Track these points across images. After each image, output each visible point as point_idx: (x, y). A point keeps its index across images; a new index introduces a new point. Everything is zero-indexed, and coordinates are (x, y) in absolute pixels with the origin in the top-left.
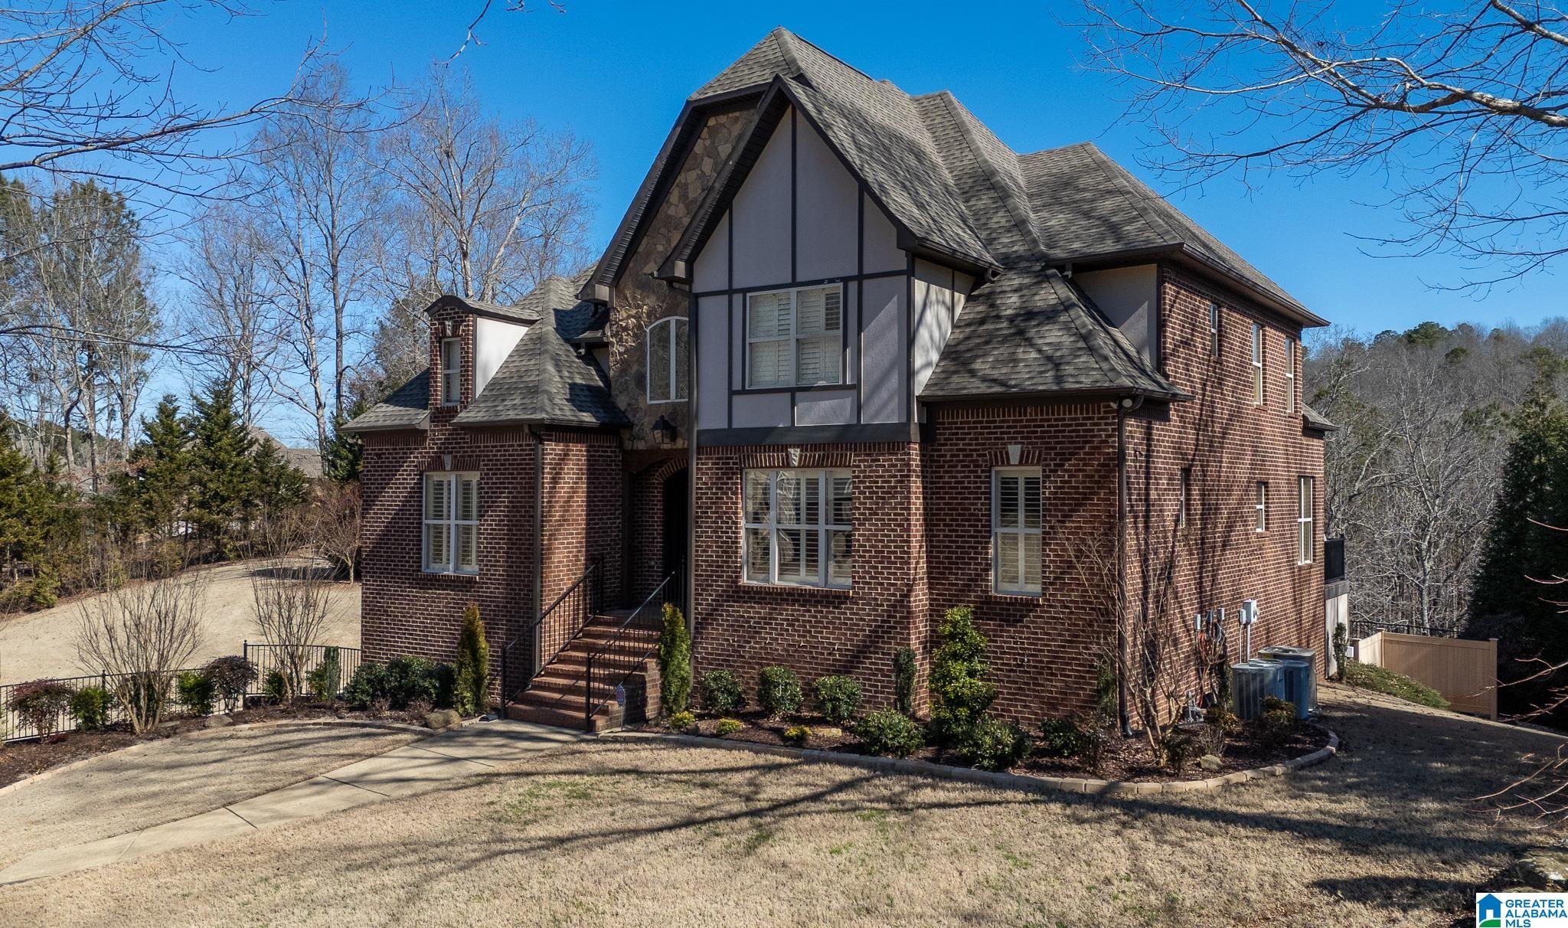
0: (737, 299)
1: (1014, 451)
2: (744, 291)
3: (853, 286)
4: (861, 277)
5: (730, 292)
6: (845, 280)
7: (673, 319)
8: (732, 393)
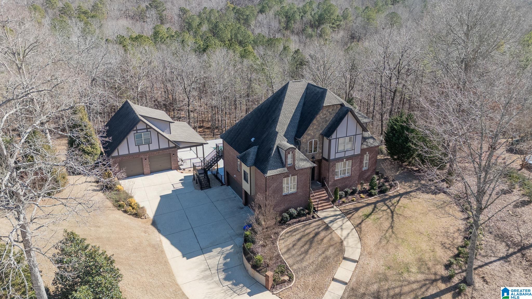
0: (337, 139)
1: (367, 153)
2: (339, 138)
3: (355, 136)
4: (356, 135)
5: (336, 138)
6: (354, 135)
7: (313, 140)
8: (336, 153)
